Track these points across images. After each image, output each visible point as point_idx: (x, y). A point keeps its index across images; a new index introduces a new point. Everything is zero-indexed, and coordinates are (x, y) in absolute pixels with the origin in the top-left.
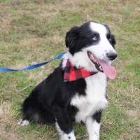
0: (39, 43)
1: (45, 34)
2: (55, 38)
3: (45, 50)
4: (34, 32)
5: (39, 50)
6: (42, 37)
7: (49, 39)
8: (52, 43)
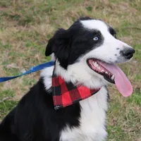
0: (19, 35)
1: (29, 21)
2: (43, 27)
3: (27, 46)
4: (12, 17)
5: (19, 45)
6: (24, 25)
7: (33, 28)
8: (38, 34)
